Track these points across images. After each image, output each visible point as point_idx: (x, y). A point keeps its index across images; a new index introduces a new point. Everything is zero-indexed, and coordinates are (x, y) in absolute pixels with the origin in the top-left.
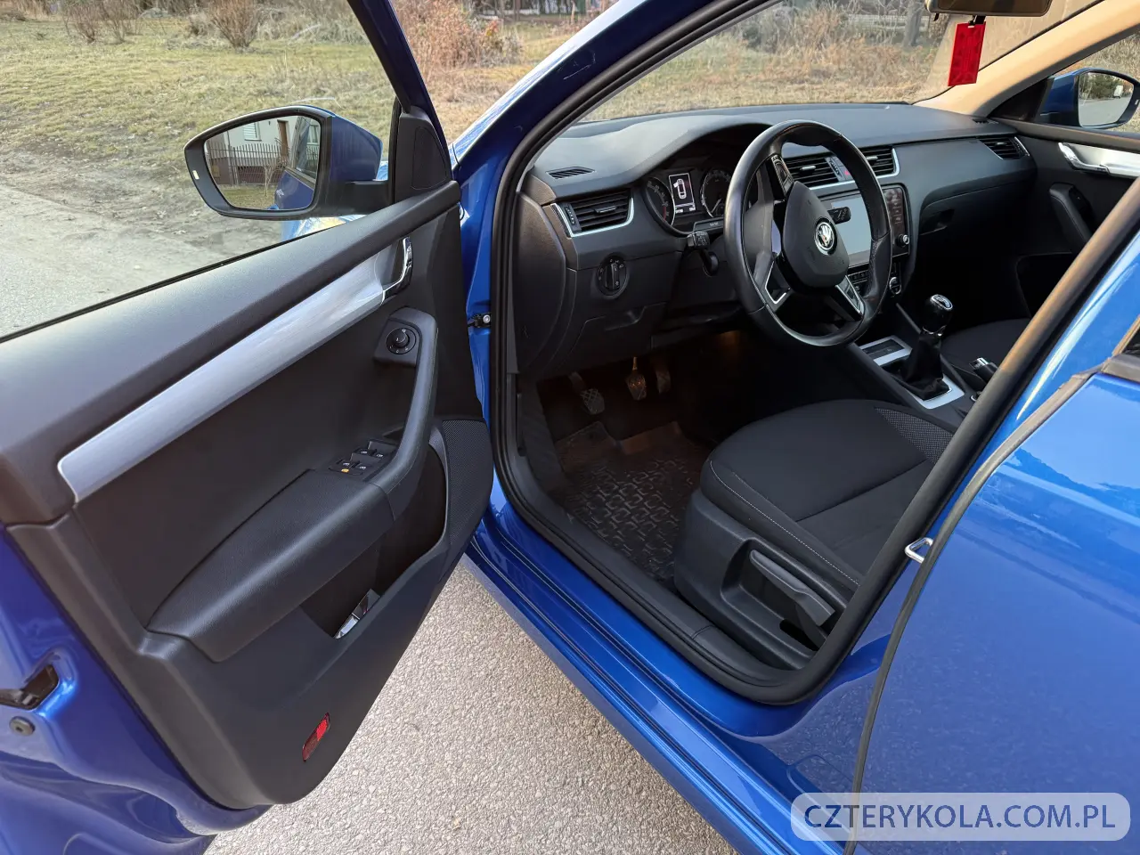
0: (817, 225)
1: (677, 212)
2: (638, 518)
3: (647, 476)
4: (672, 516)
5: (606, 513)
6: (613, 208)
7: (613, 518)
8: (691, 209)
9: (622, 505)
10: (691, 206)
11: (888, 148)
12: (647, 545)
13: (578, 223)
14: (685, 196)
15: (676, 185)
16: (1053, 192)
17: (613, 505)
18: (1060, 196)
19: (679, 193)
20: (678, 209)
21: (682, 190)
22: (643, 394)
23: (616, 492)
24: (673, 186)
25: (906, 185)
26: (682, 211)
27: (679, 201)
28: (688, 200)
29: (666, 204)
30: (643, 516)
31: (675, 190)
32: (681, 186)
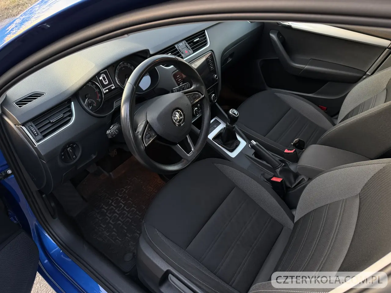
0: (172, 113)
1: (104, 92)
2: (122, 218)
3: (125, 190)
4: (138, 212)
5: (107, 219)
6: (61, 115)
7: (111, 222)
8: (112, 88)
9: (115, 212)
10: (112, 86)
11: (204, 30)
12: (128, 234)
13: (39, 133)
14: (107, 82)
15: (101, 78)
16: (271, 35)
17: (110, 214)
18: (273, 36)
19: (104, 82)
20: (105, 90)
21: (105, 79)
22: (116, 153)
23: (111, 205)
24: (99, 79)
25: (213, 50)
26: (107, 91)
27: (104, 86)
28: (110, 83)
29: (97, 90)
30: (125, 216)
31: (101, 81)
32: (104, 78)
